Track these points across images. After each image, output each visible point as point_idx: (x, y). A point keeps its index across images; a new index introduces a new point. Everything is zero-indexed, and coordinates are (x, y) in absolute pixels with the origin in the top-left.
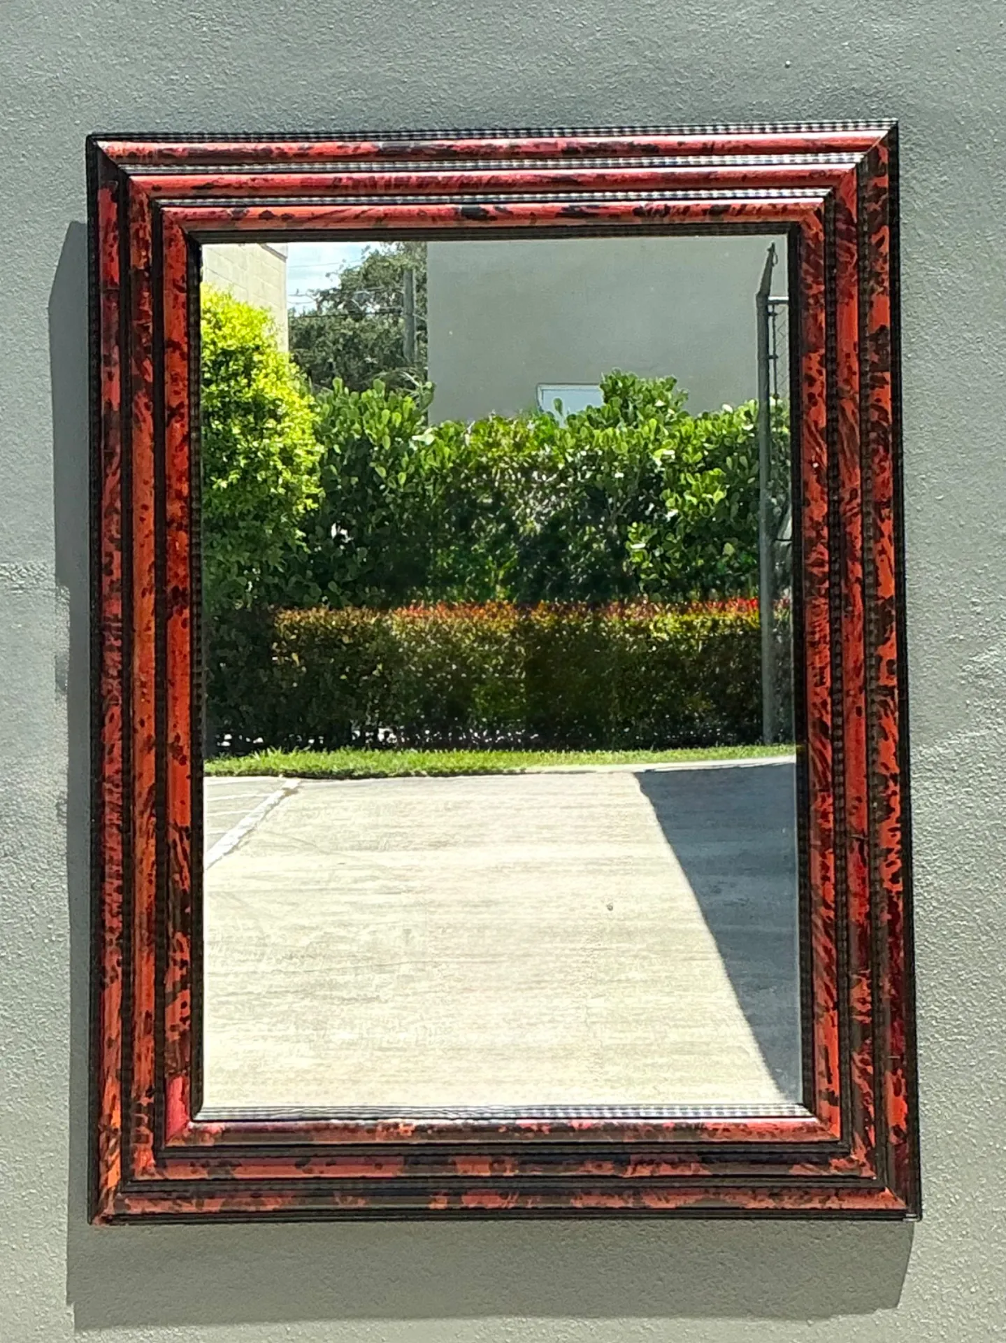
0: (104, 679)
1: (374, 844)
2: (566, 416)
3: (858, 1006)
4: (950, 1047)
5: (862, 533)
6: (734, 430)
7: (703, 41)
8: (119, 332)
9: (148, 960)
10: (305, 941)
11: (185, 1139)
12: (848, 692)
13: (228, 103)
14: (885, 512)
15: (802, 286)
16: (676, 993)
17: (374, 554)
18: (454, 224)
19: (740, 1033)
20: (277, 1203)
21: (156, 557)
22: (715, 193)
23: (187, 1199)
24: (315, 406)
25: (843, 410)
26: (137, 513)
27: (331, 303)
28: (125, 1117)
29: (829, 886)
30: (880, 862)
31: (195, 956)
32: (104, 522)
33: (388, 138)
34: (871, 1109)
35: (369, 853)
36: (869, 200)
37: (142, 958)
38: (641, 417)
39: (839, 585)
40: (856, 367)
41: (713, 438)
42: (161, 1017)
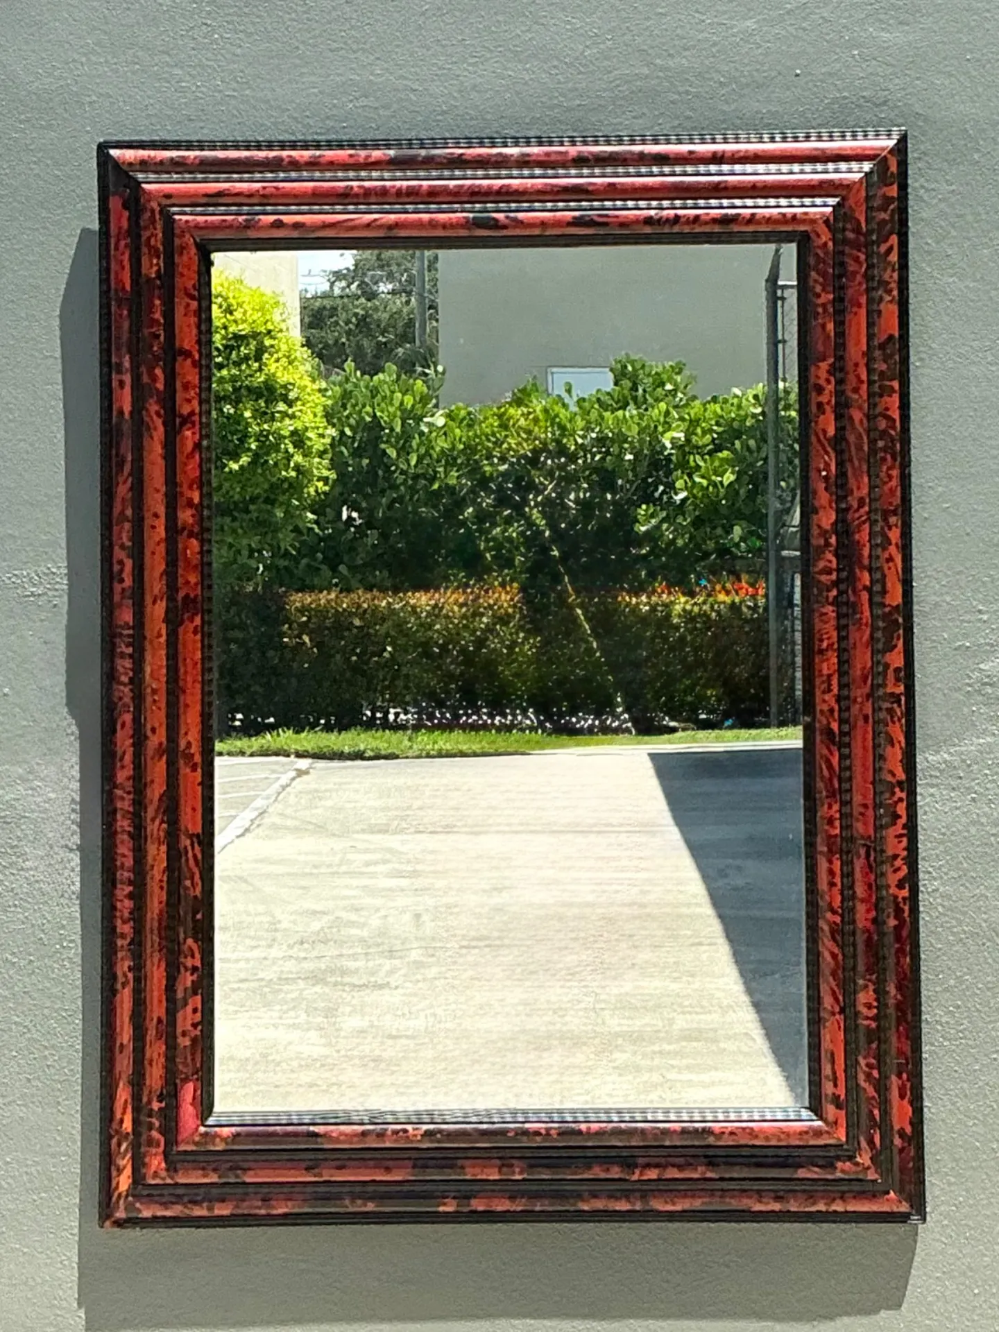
0: (115, 686)
1: (385, 827)
2: (575, 399)
3: (864, 1011)
4: (955, 1051)
5: (870, 541)
6: (742, 413)
7: (714, 49)
8: (130, 339)
9: (159, 966)
11: (196, 1144)
12: (855, 699)
14: (893, 520)
15: (810, 295)
16: (684, 979)
17: (384, 536)
18: (465, 233)
19: (746, 1019)
20: (287, 1206)
21: (167, 565)
22: (725, 202)
23: (195, 1203)
24: (326, 390)
25: (851, 418)
26: (148, 522)
27: (344, 284)
28: (135, 1122)
29: (836, 890)
30: (886, 868)
31: (205, 961)
32: (115, 530)
33: (399, 146)
34: (876, 1112)
35: (380, 836)
36: (879, 209)
37: (153, 963)
38: (650, 400)
39: (846, 592)
40: (864, 377)
41: (723, 421)
42: (172, 1022)
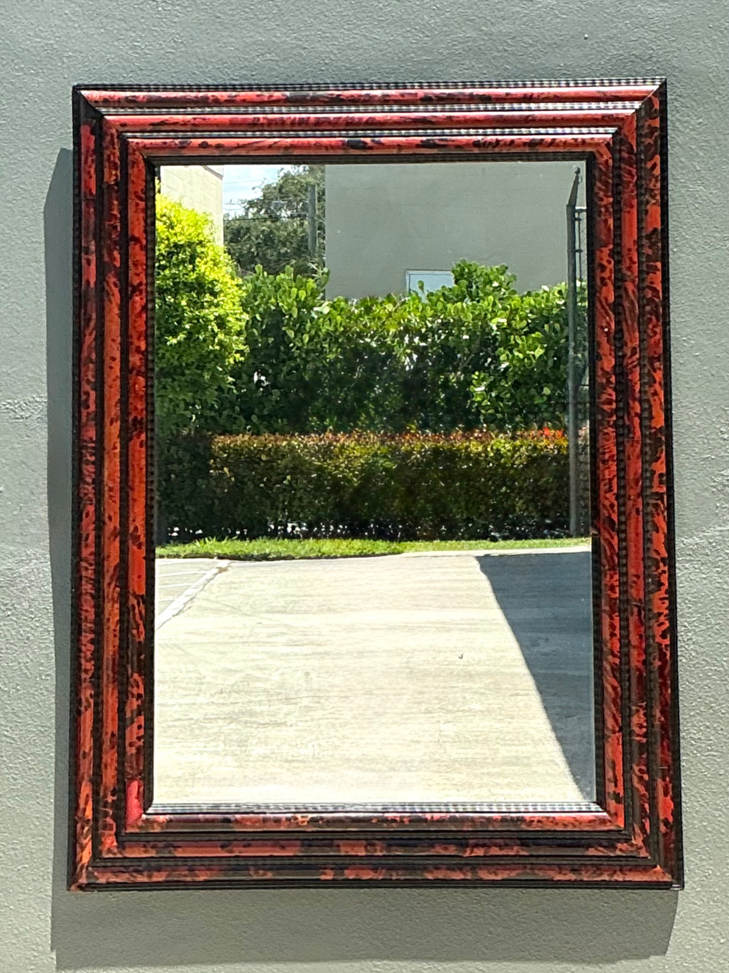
0: (82, 485)
1: (283, 609)
2: (426, 293)
3: (637, 730)
4: (704, 760)
5: (640, 380)
6: (550, 304)
7: (525, 19)
8: (95, 230)
9: (112, 694)
10: (231, 680)
11: (140, 827)
12: (630, 496)
13: (176, 63)
14: (657, 364)
15: (596, 200)
16: (506, 720)
17: (285, 395)
18: (341, 152)
19: (553, 750)
20: (207, 875)
21: (121, 396)
22: (533, 130)
23: (139, 872)
24: (242, 285)
25: (626, 289)
26: (107, 362)
27: (255, 210)
28: (95, 810)
29: (616, 640)
30: (653, 623)
31: (147, 690)
32: (83, 369)
33: (294, 89)
34: (647, 806)
35: (279, 615)
36: (645, 136)
37: (108, 692)
38: (481, 295)
39: (623, 418)
40: (636, 259)
41: (535, 310)
42: (122, 737)
